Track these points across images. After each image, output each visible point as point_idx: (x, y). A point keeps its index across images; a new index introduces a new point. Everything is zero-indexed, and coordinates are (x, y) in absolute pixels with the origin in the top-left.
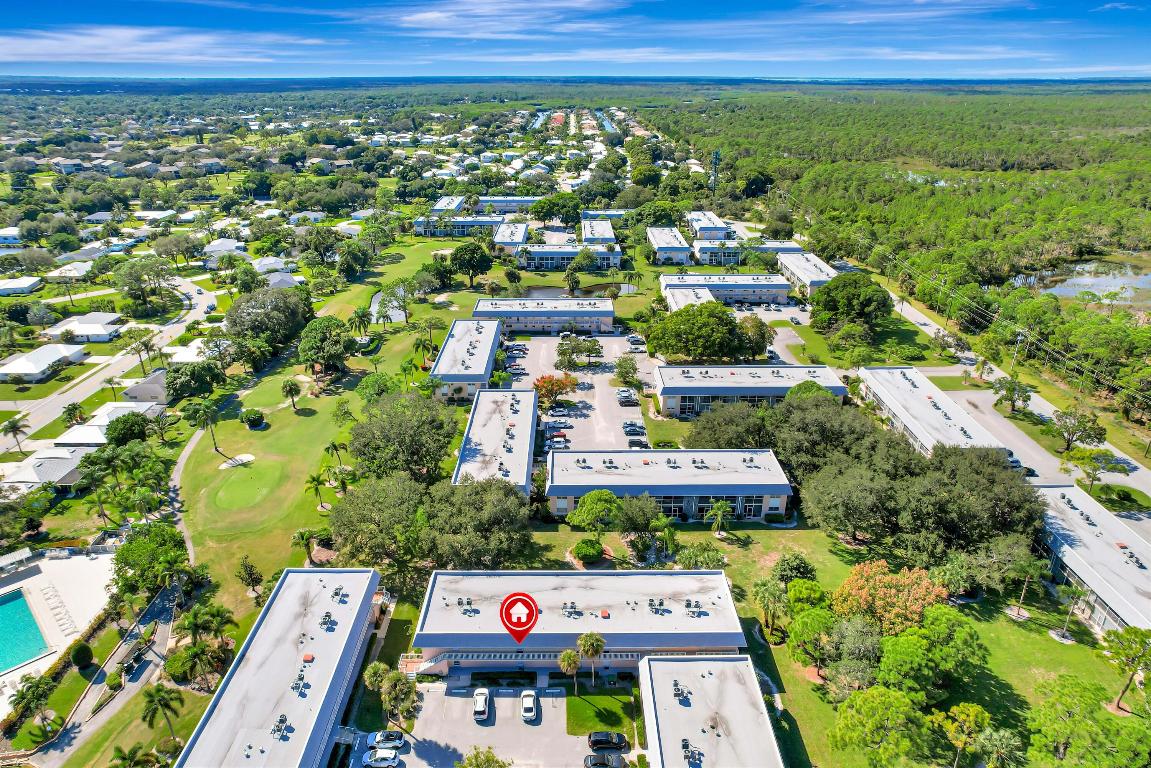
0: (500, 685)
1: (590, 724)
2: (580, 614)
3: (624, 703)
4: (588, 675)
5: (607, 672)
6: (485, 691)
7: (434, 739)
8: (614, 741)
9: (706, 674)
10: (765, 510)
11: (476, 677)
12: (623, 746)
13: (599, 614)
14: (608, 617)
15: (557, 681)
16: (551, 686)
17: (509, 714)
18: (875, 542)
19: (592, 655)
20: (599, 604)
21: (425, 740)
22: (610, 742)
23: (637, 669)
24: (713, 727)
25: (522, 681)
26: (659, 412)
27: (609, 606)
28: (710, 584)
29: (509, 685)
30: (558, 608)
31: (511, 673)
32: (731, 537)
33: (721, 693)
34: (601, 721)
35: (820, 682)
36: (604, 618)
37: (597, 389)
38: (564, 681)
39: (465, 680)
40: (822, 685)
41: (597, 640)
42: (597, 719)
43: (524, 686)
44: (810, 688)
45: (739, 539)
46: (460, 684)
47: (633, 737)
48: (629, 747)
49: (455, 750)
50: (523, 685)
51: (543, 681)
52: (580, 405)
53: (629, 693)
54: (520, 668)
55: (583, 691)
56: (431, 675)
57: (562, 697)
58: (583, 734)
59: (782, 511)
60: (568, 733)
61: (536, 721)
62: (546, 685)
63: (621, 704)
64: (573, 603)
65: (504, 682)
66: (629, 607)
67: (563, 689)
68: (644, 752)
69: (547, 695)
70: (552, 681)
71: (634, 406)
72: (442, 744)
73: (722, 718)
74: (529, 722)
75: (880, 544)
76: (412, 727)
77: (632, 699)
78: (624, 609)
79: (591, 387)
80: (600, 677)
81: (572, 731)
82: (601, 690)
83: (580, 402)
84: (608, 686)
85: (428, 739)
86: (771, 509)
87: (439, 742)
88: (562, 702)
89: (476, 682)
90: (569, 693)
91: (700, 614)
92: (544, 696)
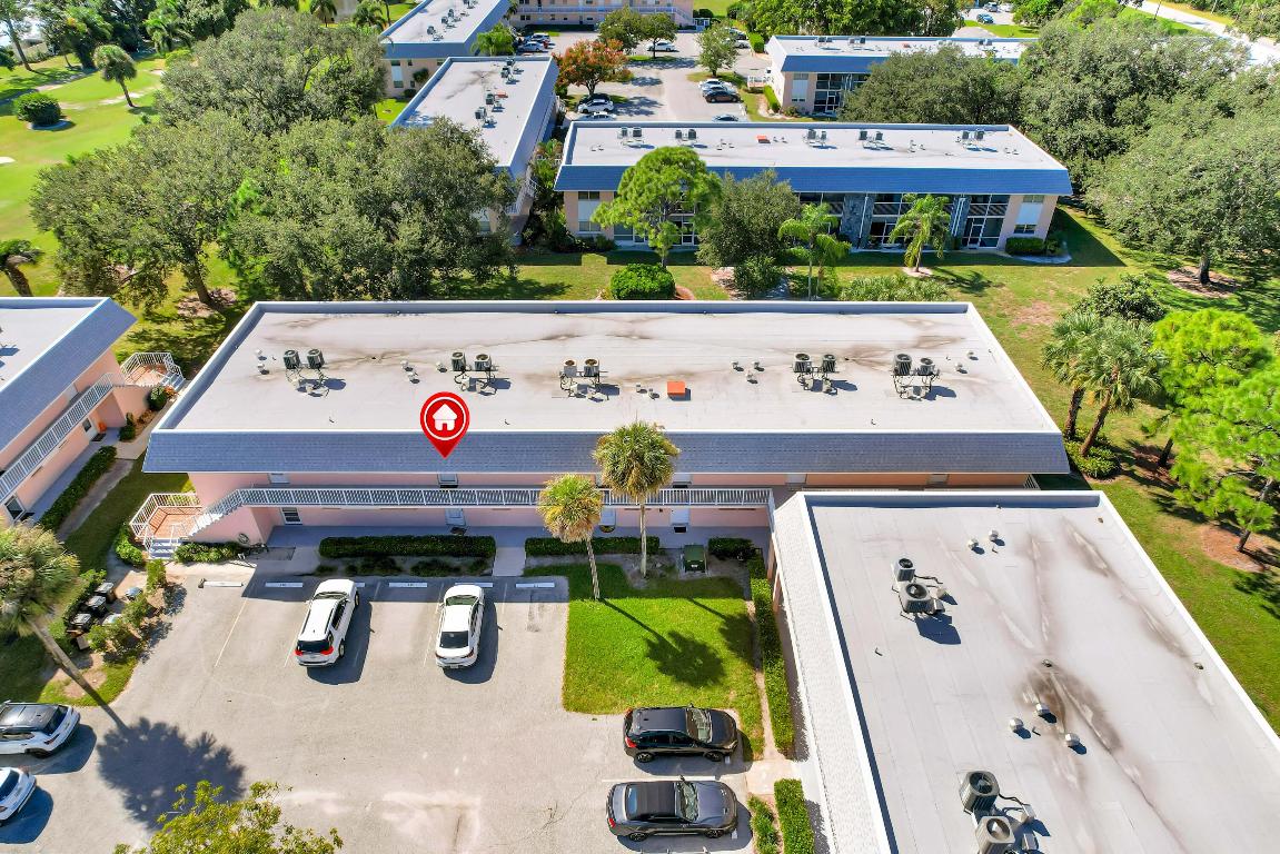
0: (396, 570)
1: (631, 680)
2: (611, 390)
3: (729, 620)
4: (629, 544)
5: (681, 540)
6: (345, 585)
7: (171, 723)
8: (701, 736)
9: (986, 544)
10: (1007, 231)
11: (332, 549)
12: (732, 748)
13: (663, 391)
14: (686, 396)
15: (548, 561)
16: (530, 573)
17: (406, 649)
18: (1248, 286)
19: (639, 486)
20: (665, 369)
21: (144, 722)
22: (688, 741)
23: (766, 530)
24: (1049, 717)
25: (455, 562)
26: (776, 108)
27: (690, 375)
28: (943, 332)
29: (416, 570)
30: (552, 378)
31: (427, 539)
32: (942, 275)
33: (1044, 600)
34: (663, 669)
35: (1249, 567)
36: (674, 397)
37: (666, 84)
38: (567, 560)
39: (306, 556)
40: (1262, 577)
41: (653, 446)
42: (651, 664)
43: (457, 574)
44: (1228, 582)
45: (959, 280)
46: (291, 567)
47: (756, 720)
48: (744, 752)
49: (224, 754)
50: (456, 571)
51: (509, 561)
52: (636, 101)
53: (741, 593)
54: (455, 529)
55: (615, 586)
56: (219, 546)
57: (560, 600)
58: (608, 708)
59: (1041, 233)
60: (567, 705)
61: (476, 671)
62: (518, 571)
63: (718, 622)
64: (591, 362)
65: (407, 563)
66: (742, 378)
67: (563, 581)
68: (794, 770)
69: (515, 596)
70: (534, 562)
71: (731, 101)
72: (191, 735)
73: (1071, 682)
74: (455, 672)
75: (1263, 290)
76: (119, 685)
77: (751, 607)
78: (726, 379)
79: (656, 82)
80: (663, 552)
81: (576, 702)
82: (662, 586)
83: (635, 98)
84: (683, 574)
85: (153, 720)
86: (1019, 229)
87: (183, 730)
88: (556, 616)
89: (333, 563)
90: (579, 590)
91: (933, 393)
92: (509, 600)
